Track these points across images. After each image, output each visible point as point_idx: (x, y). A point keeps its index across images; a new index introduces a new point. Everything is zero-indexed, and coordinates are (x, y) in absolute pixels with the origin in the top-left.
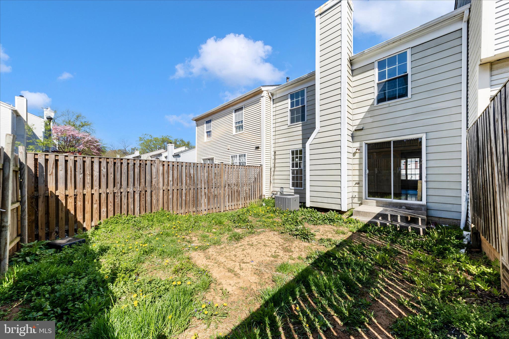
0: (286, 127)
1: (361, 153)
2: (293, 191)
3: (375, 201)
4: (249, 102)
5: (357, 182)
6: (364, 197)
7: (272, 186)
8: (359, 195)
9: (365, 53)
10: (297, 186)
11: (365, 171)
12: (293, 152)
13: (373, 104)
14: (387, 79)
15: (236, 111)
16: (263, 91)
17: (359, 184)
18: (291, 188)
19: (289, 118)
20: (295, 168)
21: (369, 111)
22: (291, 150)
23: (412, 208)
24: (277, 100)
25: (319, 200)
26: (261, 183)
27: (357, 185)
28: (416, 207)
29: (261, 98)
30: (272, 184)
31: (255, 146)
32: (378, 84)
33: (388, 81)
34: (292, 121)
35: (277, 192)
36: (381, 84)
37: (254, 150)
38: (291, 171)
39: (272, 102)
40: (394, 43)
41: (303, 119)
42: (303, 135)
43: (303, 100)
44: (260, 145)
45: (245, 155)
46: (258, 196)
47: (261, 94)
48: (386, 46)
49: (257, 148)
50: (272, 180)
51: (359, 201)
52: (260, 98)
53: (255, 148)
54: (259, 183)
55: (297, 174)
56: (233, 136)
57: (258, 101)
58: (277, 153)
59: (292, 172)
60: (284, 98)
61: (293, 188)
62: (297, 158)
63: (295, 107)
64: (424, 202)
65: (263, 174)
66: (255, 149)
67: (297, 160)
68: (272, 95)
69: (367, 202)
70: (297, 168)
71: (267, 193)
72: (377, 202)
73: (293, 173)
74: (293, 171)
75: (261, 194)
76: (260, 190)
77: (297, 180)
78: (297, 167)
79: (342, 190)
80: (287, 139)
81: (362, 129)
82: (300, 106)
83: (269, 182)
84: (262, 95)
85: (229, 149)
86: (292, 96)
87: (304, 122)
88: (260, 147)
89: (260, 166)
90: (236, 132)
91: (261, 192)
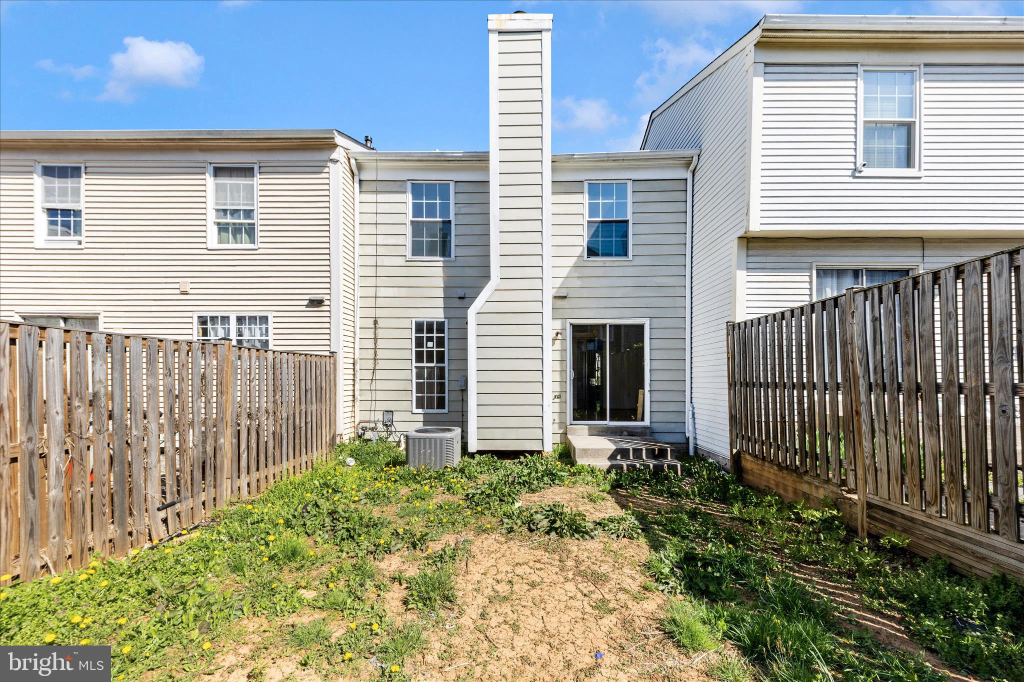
0: (401, 261)
1: (564, 340)
2: (421, 418)
3: (587, 427)
4: (279, 161)
5: (557, 394)
6: (568, 423)
7: (357, 409)
8: (560, 418)
9: (575, 158)
10: (430, 407)
11: (570, 374)
12: (419, 327)
13: (581, 256)
14: (601, 219)
15: (219, 171)
16: (335, 146)
17: (559, 397)
18: (415, 410)
19: (408, 241)
20: (425, 364)
21: (576, 267)
22: (414, 320)
23: (635, 432)
24: (373, 187)
25: (498, 434)
26: (332, 402)
27: (557, 400)
28: (639, 431)
29: (330, 164)
30: (357, 403)
31: (307, 297)
32: (589, 222)
33: (602, 222)
34: (417, 250)
35: (375, 422)
36: (593, 224)
37: (304, 308)
38: (414, 370)
39: (357, 185)
40: (614, 160)
41: (445, 251)
42: (446, 288)
43: (445, 208)
44: (328, 297)
45: (264, 320)
46: (326, 438)
47: (328, 152)
48: (604, 161)
49: (316, 303)
50: (357, 393)
51: (560, 428)
52: (326, 161)
53: (306, 303)
54: (328, 401)
55: (430, 376)
56: (206, 252)
57: (318, 168)
58: (381, 323)
59: (417, 374)
60: (395, 187)
61: (420, 411)
62: (430, 339)
63: (424, 219)
64: (647, 422)
65: (337, 378)
66: (307, 306)
67: (430, 344)
68: (360, 167)
69: (574, 429)
70: (432, 365)
71: (345, 429)
72: (590, 428)
73: (419, 376)
74: (420, 371)
75: (332, 432)
76: (332, 423)
77: (430, 391)
78: (430, 360)
79: (544, 410)
80: (403, 292)
81: (565, 297)
82: (438, 219)
83: (351, 398)
84: (334, 156)
85: (185, 293)
86: (418, 190)
87: (447, 259)
88: (327, 303)
89: (328, 354)
90: (220, 241)
91: (333, 427)
